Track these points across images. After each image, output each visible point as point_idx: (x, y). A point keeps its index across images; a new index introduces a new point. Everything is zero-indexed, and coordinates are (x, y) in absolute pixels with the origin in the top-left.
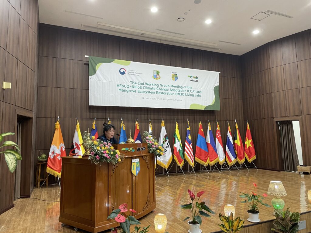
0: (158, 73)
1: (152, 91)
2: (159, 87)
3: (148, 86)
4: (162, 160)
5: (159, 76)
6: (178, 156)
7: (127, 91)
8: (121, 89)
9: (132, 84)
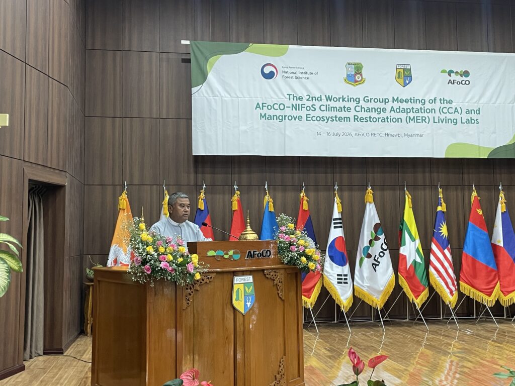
0: (358, 69)
1: (343, 114)
2: (362, 102)
3: (332, 104)
4: (368, 287)
5: (361, 75)
6: (410, 278)
7: (281, 118)
8: (265, 114)
9: (292, 99)
